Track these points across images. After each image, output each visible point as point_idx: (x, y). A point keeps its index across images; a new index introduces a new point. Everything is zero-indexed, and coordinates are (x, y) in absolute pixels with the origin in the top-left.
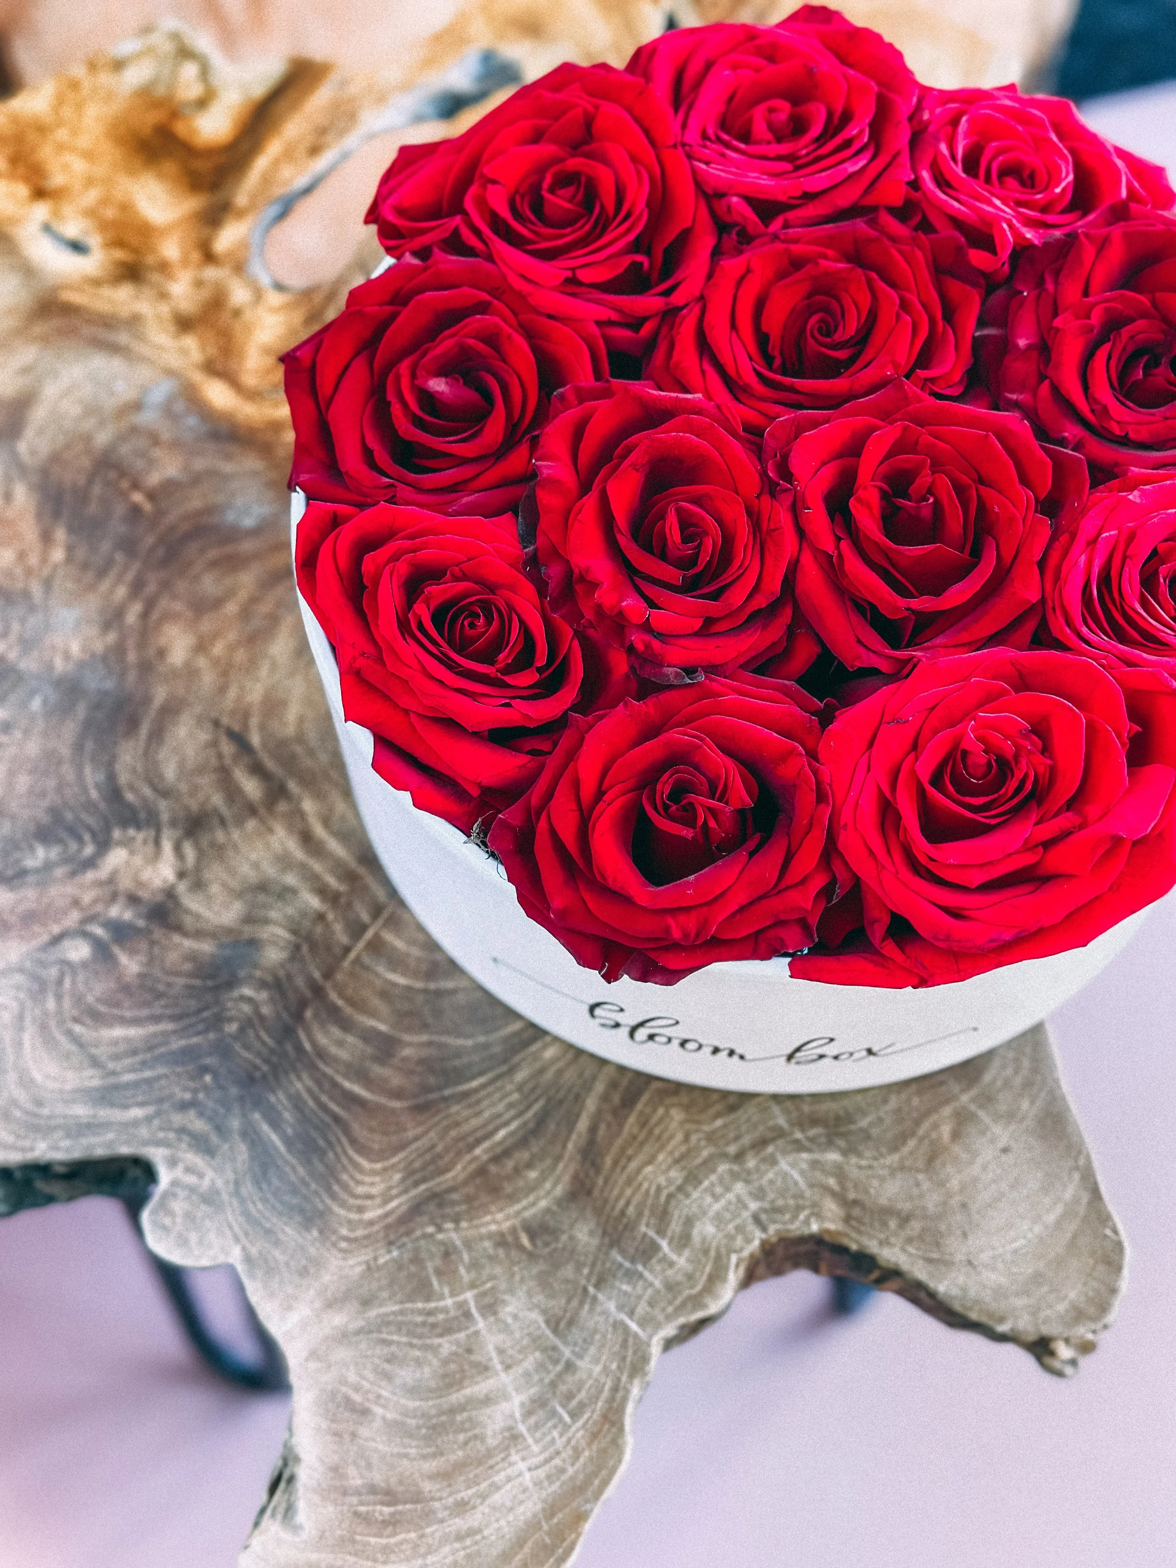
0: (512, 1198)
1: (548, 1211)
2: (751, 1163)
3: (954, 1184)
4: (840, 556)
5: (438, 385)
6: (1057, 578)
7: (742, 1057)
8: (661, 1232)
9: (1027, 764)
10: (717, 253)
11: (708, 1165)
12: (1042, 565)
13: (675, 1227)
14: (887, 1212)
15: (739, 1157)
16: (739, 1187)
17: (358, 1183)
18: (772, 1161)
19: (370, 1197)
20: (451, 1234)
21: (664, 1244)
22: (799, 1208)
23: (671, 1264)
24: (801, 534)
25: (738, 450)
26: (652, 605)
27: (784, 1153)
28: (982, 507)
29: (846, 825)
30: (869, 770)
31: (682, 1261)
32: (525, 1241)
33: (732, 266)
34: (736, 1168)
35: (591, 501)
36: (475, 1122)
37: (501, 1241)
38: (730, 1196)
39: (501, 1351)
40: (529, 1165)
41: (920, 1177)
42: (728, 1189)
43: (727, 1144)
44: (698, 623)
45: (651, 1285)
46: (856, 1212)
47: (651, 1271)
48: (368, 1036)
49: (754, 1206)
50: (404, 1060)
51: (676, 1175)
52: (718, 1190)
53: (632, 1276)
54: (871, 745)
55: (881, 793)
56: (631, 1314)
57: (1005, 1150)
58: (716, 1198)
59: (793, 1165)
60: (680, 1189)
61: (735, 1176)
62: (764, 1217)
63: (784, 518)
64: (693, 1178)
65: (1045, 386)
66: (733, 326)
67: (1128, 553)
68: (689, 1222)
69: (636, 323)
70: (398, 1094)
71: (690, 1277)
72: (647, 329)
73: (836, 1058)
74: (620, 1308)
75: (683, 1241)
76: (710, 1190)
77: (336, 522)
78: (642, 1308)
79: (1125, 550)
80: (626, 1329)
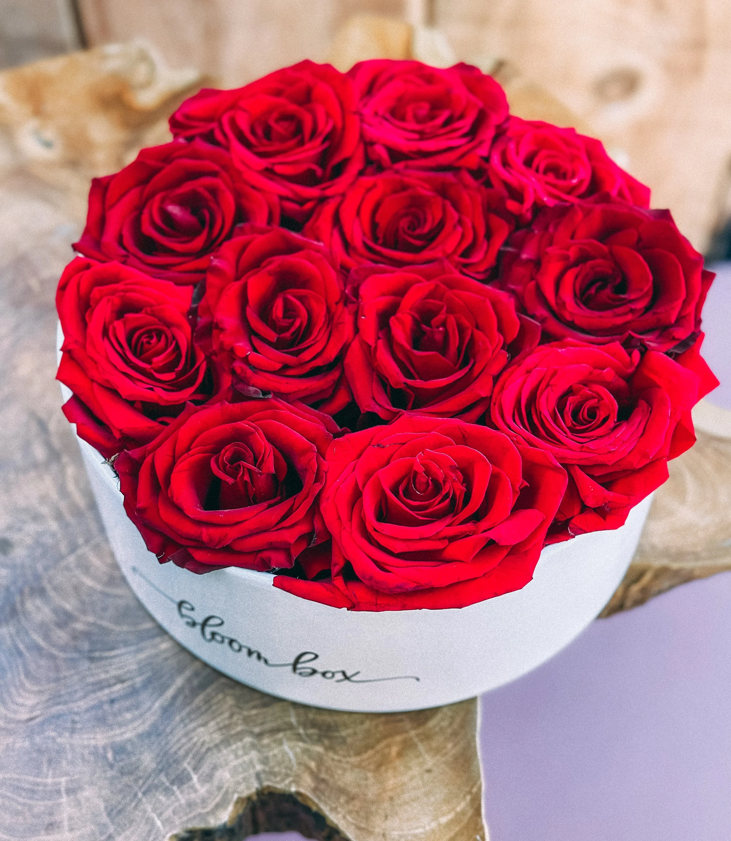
0: (111, 727)
1: (129, 740)
2: (266, 741)
3: (391, 783)
4: (376, 348)
5: (174, 210)
6: (502, 389)
7: (266, 661)
8: (195, 769)
9: (450, 487)
10: (361, 173)
11: (239, 736)
12: (496, 379)
13: (205, 768)
14: (342, 791)
15: (260, 736)
16: (254, 754)
17: (19, 695)
18: (280, 743)
19: (22, 705)
20: (65, 740)
21: (195, 778)
22: (287, 775)
23: (196, 791)
24: (357, 330)
25: (333, 275)
26: (255, 350)
27: (289, 739)
28: (472, 340)
29: (328, 498)
30: (354, 470)
31: (202, 790)
32: (110, 755)
33: (367, 181)
34: (255, 741)
35: (237, 286)
36: (103, 676)
37: (95, 752)
38: (246, 758)
39: (70, 819)
40: (128, 710)
41: (370, 775)
42: (246, 754)
43: (256, 726)
44: (278, 366)
45: (178, 800)
46: (322, 786)
47: (182, 792)
48: (57, 611)
49: (259, 767)
50: (74, 630)
51: (217, 737)
52: (240, 752)
53: (167, 791)
54: (359, 456)
55: (357, 485)
56: (160, 815)
57: (429, 771)
58: (237, 757)
59: (292, 748)
60: (216, 746)
61: (253, 746)
62: (263, 776)
63: (348, 319)
64: (226, 742)
65: (533, 283)
66: (358, 213)
67: (550, 383)
68: (215, 768)
69: (302, 201)
70: (63, 649)
71: (204, 801)
72: (309, 206)
73: (324, 674)
74: (154, 810)
75: (208, 778)
76: (235, 752)
78: (168, 813)
79: (549, 381)
80: (153, 824)
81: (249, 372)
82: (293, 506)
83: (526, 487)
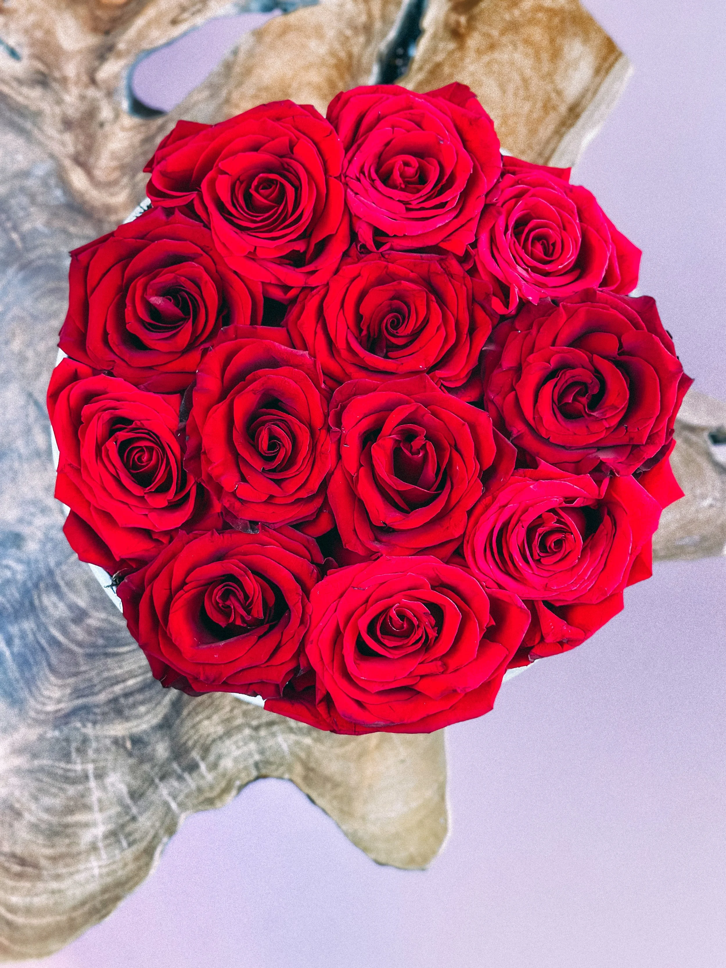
0: (127, 719)
1: (145, 732)
2: (263, 732)
3: (368, 772)
4: (357, 477)
5: (157, 300)
6: (476, 523)
8: (203, 758)
9: (423, 632)
10: (346, 254)
11: (239, 728)
12: (470, 513)
13: (212, 758)
14: (327, 779)
15: (257, 728)
16: (252, 746)
17: (47, 689)
18: (274, 735)
19: (49, 698)
20: (89, 730)
21: (203, 767)
22: (282, 765)
23: (203, 777)
24: (339, 457)
25: (316, 398)
26: (243, 479)
27: (283, 732)
28: (450, 464)
29: (312, 641)
30: (335, 611)
31: (210, 777)
32: (129, 745)
33: (349, 270)
34: (254, 733)
35: (222, 407)
36: (118, 672)
37: (116, 741)
38: (245, 749)
39: (100, 801)
40: (142, 703)
41: (352, 765)
42: (246, 744)
43: (253, 719)
44: (265, 498)
45: (189, 786)
46: (311, 774)
47: (192, 779)
48: (72, 607)
49: (257, 757)
50: (89, 626)
51: (220, 730)
52: (241, 744)
53: (180, 778)
54: (341, 596)
55: (338, 626)
56: (175, 798)
57: (403, 761)
58: (238, 748)
59: (285, 741)
60: (221, 738)
61: (252, 738)
62: (261, 765)
63: (330, 448)
64: (228, 734)
65: (511, 396)
66: (342, 306)
67: (521, 518)
68: (219, 757)
69: (286, 288)
70: (80, 644)
71: (211, 787)
72: (292, 293)
74: (170, 794)
75: (214, 766)
76: (236, 743)
77: (75, 377)
78: (181, 797)
79: (521, 516)
80: (169, 808)
81: (237, 504)
82: (280, 642)
83: (493, 625)
